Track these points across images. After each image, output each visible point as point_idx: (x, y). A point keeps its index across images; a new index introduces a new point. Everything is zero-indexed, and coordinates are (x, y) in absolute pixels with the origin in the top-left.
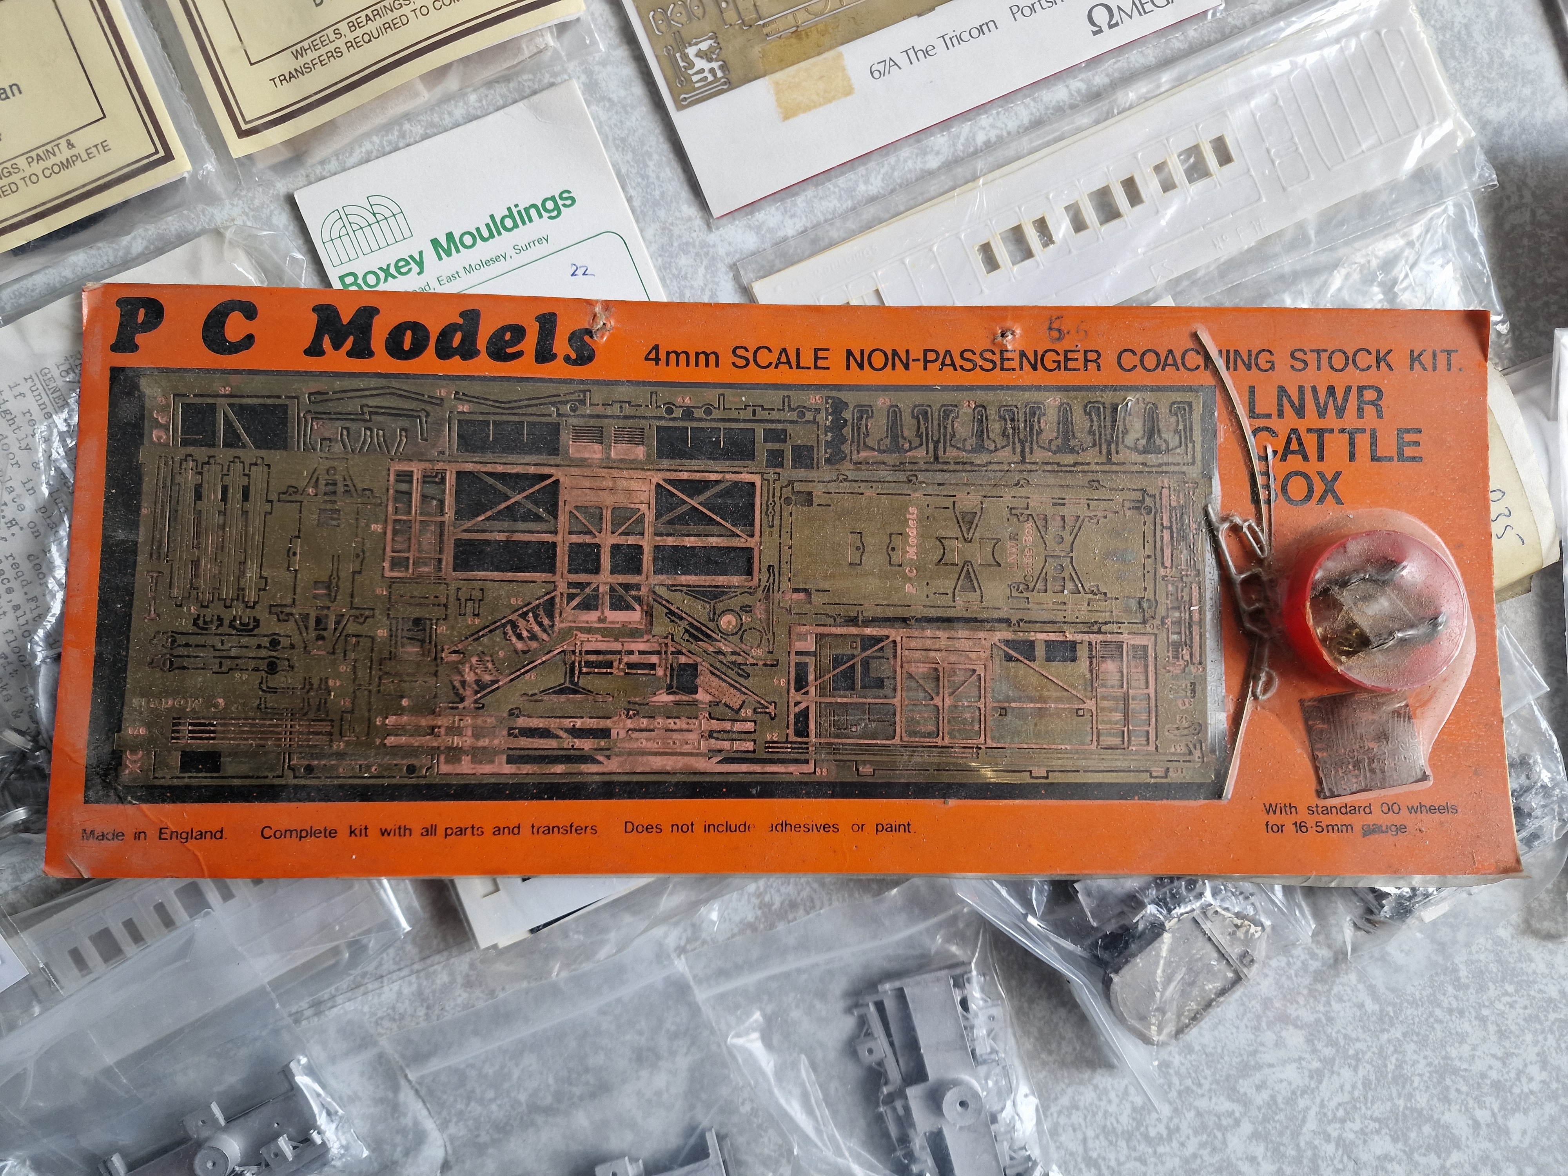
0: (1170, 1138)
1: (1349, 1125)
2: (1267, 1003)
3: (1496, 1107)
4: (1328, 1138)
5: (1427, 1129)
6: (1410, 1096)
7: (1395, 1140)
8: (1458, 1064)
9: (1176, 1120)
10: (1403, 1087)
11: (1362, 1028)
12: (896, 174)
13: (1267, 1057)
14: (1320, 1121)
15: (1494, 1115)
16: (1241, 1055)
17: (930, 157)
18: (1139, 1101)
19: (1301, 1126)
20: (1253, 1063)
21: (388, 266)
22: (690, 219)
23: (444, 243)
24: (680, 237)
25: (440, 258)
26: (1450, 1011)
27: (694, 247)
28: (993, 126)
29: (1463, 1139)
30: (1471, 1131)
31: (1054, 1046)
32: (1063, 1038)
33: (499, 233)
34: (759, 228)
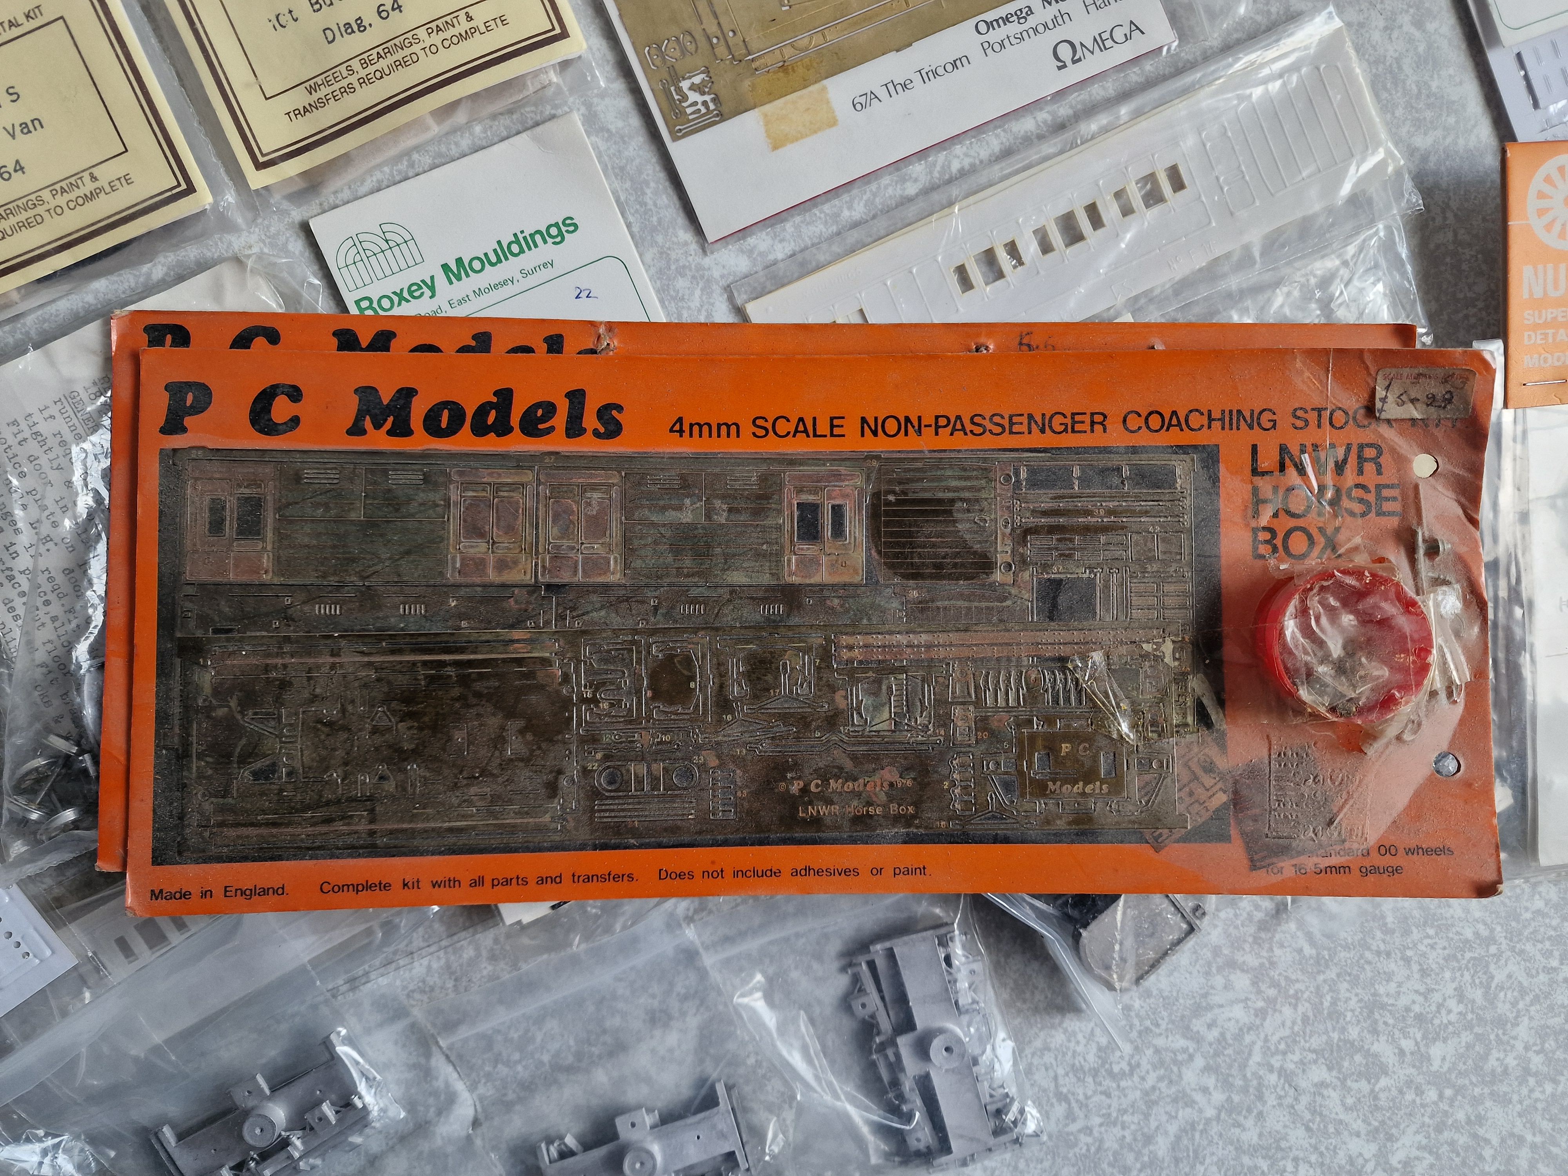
0: (1131, 1074)
1: (1290, 1056)
2: (1216, 951)
3: (1419, 1036)
4: (1271, 1069)
5: (1358, 1058)
6: (1343, 1030)
7: (1330, 1069)
8: (1385, 999)
9: (1137, 1057)
10: (1338, 1022)
11: (1301, 970)
12: (877, 200)
13: (1216, 999)
14: (1264, 1054)
15: (1417, 1043)
16: (1194, 997)
17: (908, 184)
18: (1104, 1041)
19: (1247, 1059)
20: (1204, 1004)
21: (402, 290)
22: (686, 244)
23: (454, 267)
24: (677, 260)
25: (451, 283)
26: (1378, 953)
27: (690, 270)
28: (966, 155)
29: (1390, 1066)
30: (1397, 1058)
31: (1028, 995)
32: (1037, 988)
33: (507, 259)
34: (750, 252)
